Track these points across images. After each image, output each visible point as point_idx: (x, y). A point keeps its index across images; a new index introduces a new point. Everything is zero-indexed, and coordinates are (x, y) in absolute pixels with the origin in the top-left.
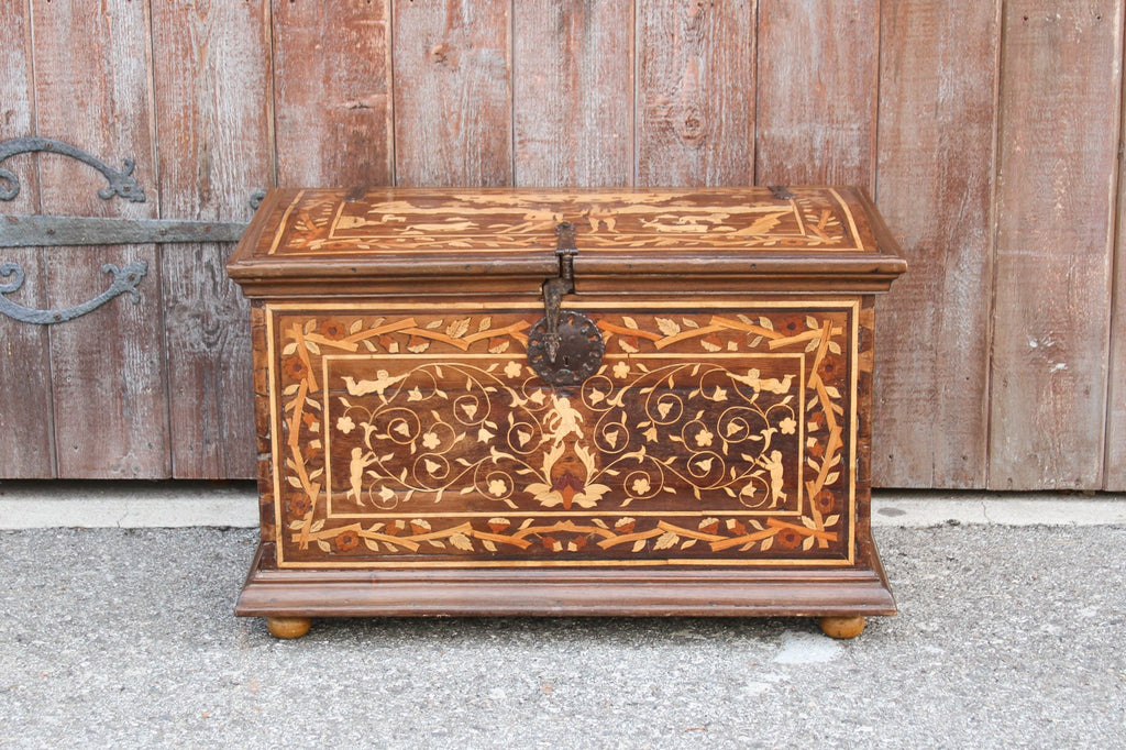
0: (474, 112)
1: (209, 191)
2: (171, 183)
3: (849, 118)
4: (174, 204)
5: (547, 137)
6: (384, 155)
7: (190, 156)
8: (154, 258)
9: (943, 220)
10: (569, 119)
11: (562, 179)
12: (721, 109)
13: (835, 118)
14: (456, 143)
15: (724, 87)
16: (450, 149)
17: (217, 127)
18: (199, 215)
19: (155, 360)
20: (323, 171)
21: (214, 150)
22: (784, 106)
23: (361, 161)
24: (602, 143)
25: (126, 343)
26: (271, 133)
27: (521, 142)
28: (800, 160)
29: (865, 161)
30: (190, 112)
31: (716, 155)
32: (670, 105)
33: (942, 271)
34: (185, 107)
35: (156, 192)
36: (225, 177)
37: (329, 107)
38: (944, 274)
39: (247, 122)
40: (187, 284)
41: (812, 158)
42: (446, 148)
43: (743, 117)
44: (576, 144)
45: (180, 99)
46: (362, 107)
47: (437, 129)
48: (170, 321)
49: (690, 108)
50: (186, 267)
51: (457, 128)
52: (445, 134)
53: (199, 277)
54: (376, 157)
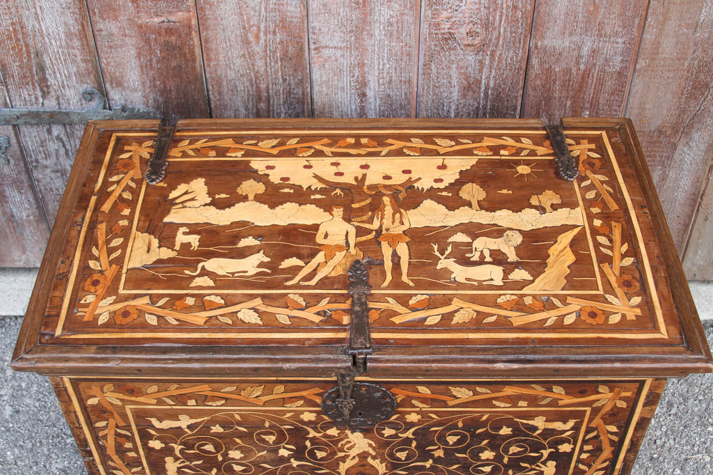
0: (272, 26)
1: (48, 87)
2: (14, 81)
3: (616, 34)
4: (20, 96)
5: (340, 44)
6: (194, 60)
7: (25, 61)
8: (13, 135)
9: (684, 111)
10: (359, 31)
11: (353, 77)
12: (500, 23)
13: (603, 32)
14: (257, 49)
15: (505, 6)
16: (252, 55)
17: (43, 38)
18: (43, 104)
19: (31, 200)
20: (142, 71)
21: (45, 56)
22: (558, 22)
23: (174, 64)
24: (390, 50)
25: (6, 188)
26: (92, 43)
27: (315, 49)
28: (567, 64)
29: (626, 67)
30: (18, 27)
31: (492, 59)
32: (453, 20)
33: (674, 146)
34: (13, 24)
35: (4, 88)
36: (59, 76)
37: (140, 22)
38: (676, 148)
39: (69, 35)
40: (44, 151)
41: (578, 63)
42: (249, 53)
43: (520, 31)
44: (367, 50)
45: (7, 17)
46: (169, 21)
47: (239, 39)
48: (35, 174)
49: (472, 22)
50: (40, 139)
51: (257, 37)
52: (247, 42)
53: (52, 146)
54: (187, 60)
